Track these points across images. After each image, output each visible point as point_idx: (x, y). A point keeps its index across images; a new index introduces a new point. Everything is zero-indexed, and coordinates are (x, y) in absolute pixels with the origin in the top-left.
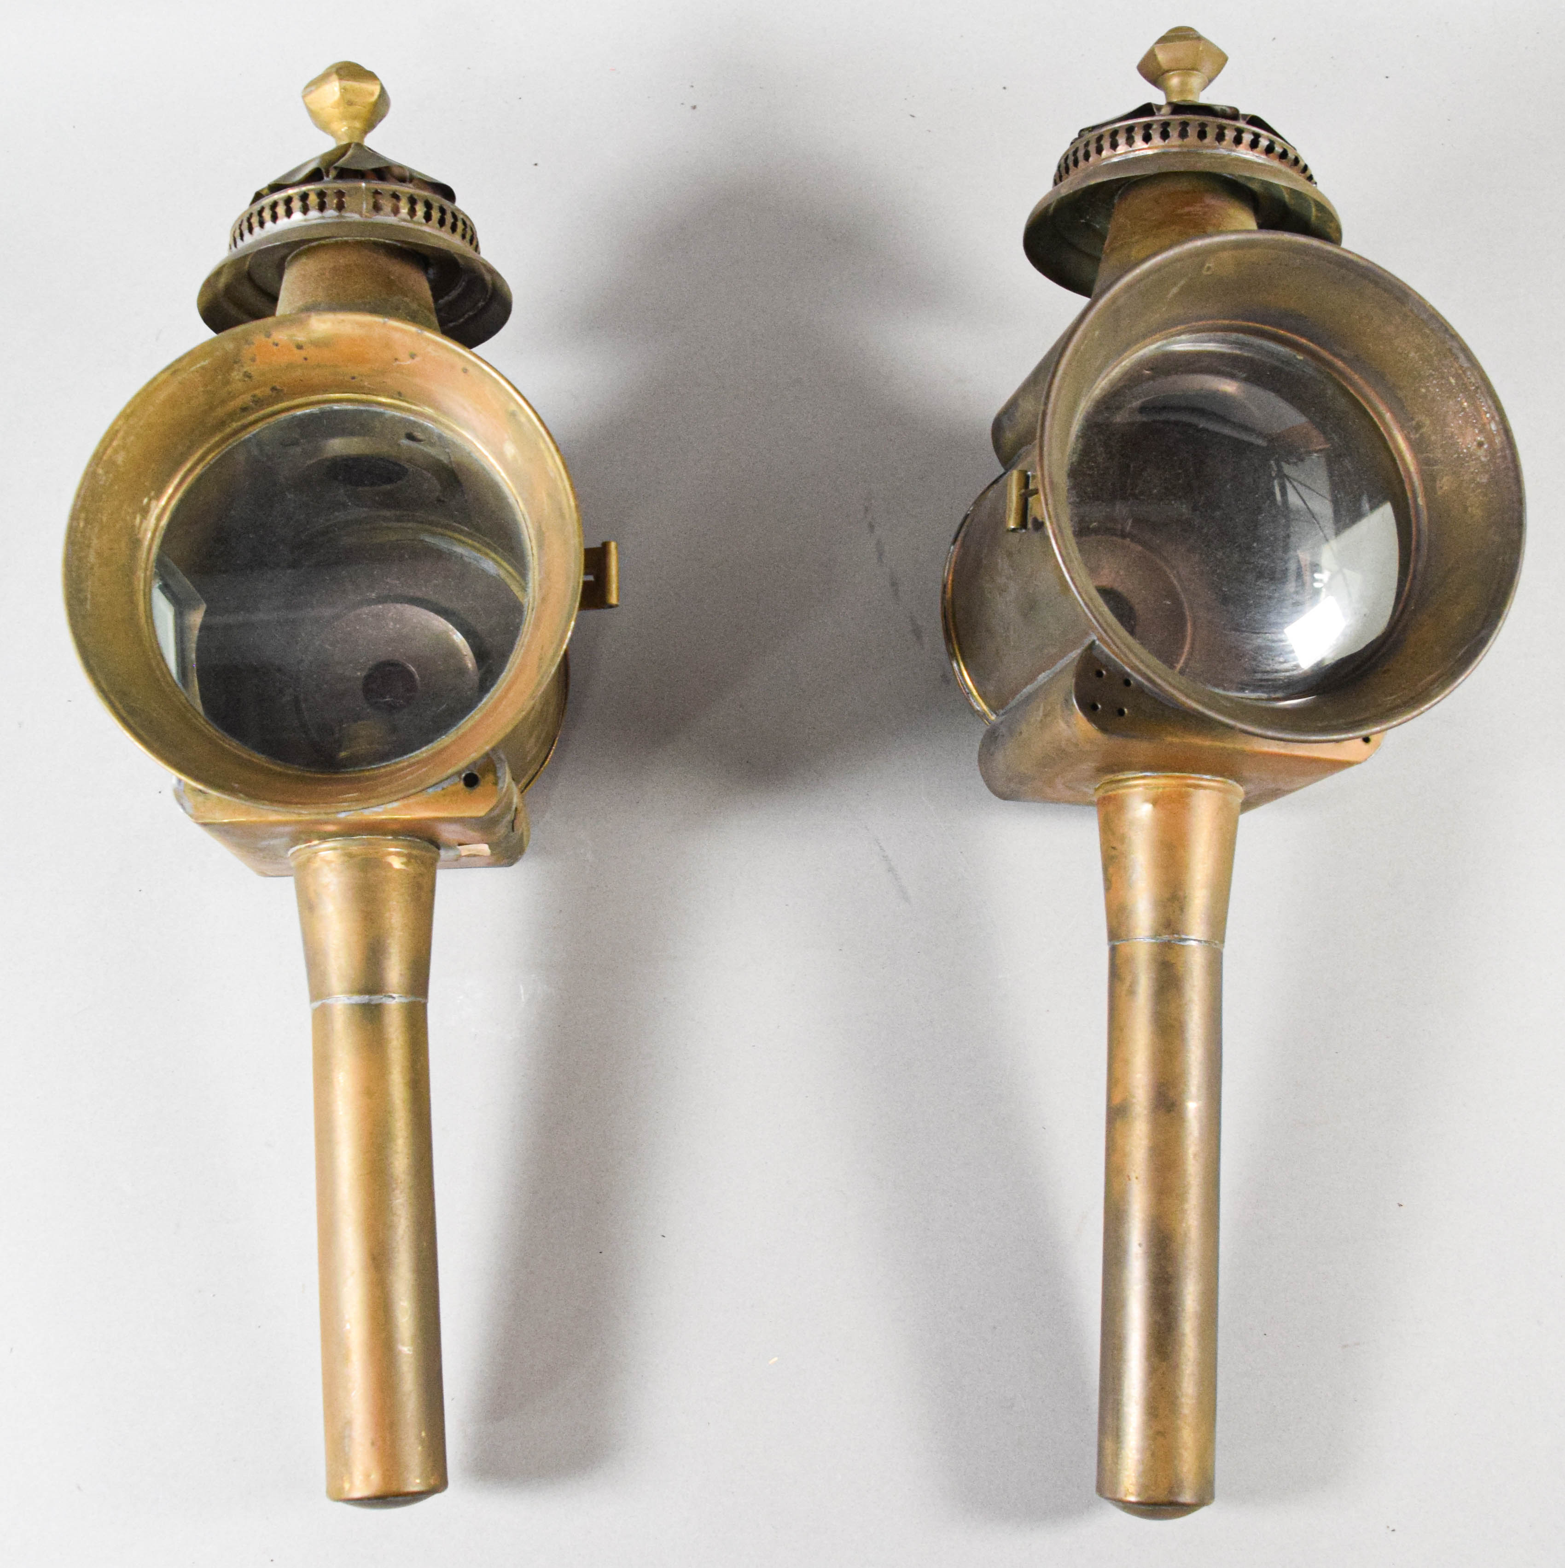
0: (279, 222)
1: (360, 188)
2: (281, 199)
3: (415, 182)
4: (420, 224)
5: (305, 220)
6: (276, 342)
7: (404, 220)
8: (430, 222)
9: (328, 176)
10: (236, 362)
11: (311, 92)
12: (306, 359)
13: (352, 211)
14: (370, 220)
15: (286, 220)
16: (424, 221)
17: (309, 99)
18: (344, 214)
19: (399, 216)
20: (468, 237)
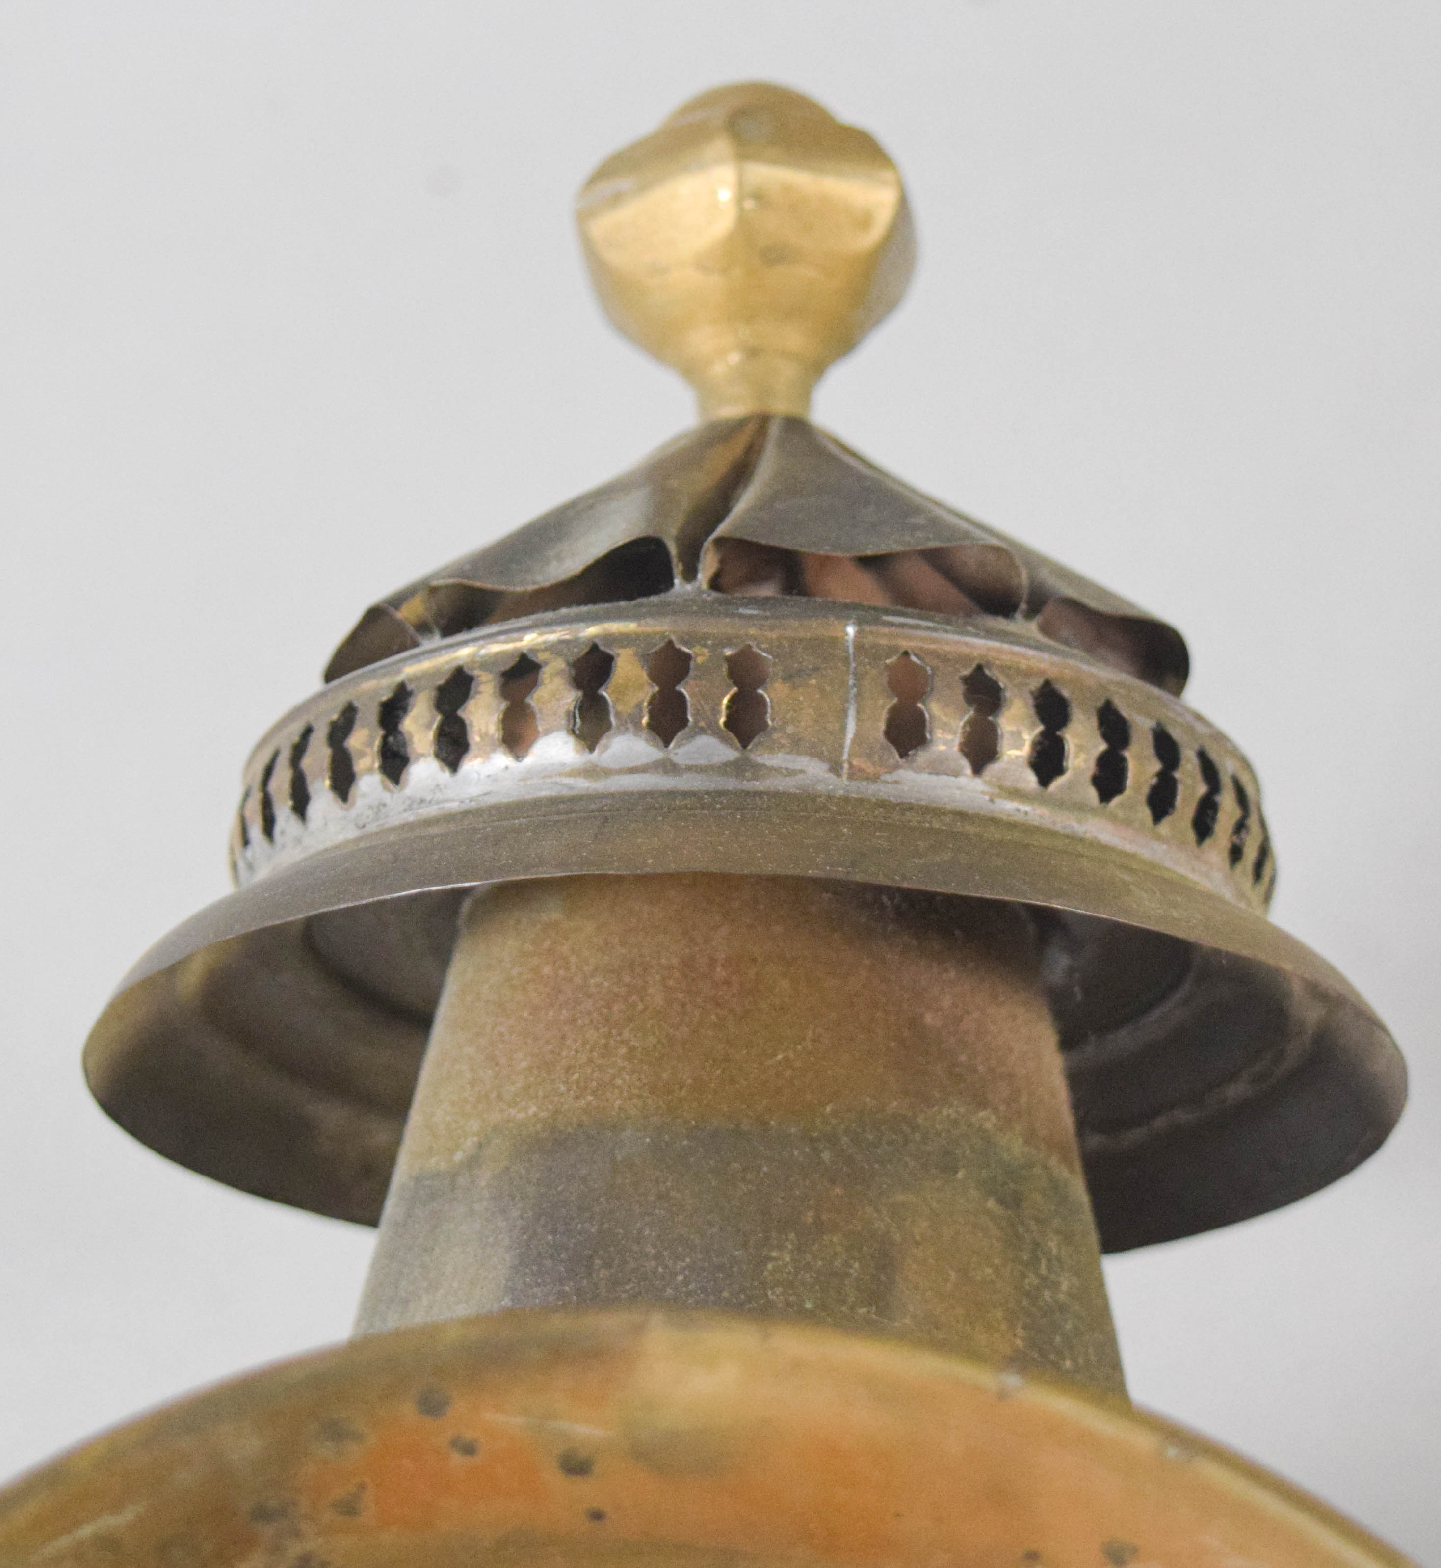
0: (471, 765)
1: (836, 642)
2: (487, 664)
3: (1049, 610)
4: (1080, 808)
5: (591, 772)
6: (469, 1435)
7: (1016, 794)
8: (1117, 800)
9: (690, 574)
10: (262, 1514)
11: (616, 200)
12: (597, 1516)
13: (796, 745)
14: (870, 790)
15: (501, 760)
16: (1092, 794)
17: (600, 227)
18: (762, 757)
19: (993, 769)
20: (1250, 854)
